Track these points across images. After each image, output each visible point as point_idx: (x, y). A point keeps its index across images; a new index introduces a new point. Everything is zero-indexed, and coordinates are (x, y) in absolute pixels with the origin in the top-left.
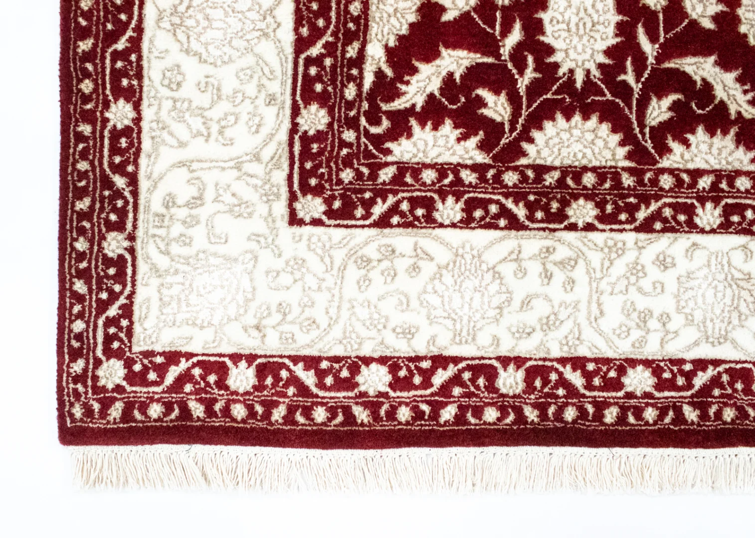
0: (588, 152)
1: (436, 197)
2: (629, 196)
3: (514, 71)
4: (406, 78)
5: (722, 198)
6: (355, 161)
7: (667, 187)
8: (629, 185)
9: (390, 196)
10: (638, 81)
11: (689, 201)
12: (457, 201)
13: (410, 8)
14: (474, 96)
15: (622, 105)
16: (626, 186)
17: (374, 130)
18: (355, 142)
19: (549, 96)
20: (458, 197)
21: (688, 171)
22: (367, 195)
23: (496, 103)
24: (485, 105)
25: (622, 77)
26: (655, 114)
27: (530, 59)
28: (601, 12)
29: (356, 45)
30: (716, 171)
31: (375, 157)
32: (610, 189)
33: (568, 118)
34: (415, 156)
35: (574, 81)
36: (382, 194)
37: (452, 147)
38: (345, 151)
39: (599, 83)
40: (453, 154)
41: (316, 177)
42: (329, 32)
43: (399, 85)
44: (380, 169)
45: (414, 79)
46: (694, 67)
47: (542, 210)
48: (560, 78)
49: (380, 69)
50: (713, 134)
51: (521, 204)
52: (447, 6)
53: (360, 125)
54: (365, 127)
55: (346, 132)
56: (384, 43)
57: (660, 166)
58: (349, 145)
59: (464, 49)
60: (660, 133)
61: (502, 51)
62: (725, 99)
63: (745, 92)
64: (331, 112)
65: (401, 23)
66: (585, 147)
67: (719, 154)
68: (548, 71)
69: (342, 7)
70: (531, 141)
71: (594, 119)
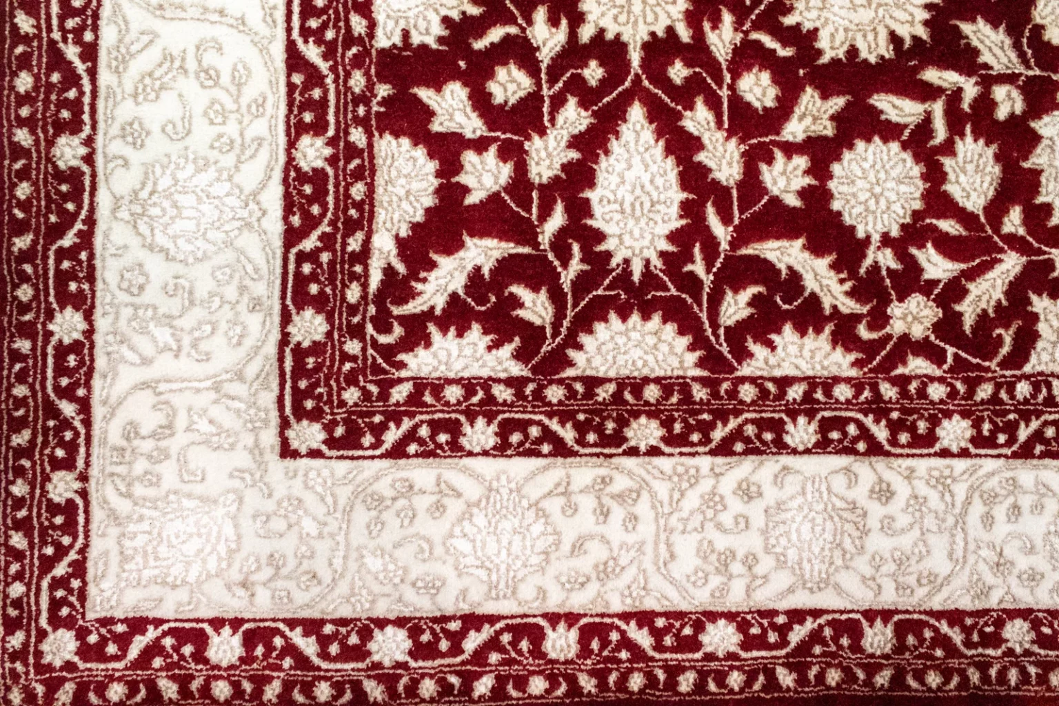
0: (650, 358)
1: (462, 418)
2: (701, 412)
3: (556, 263)
4: (423, 275)
5: (818, 411)
6: (361, 378)
7: (748, 400)
8: (701, 399)
9: (406, 419)
10: (708, 271)
11: (776, 416)
12: (489, 423)
13: (426, 190)
14: (506, 294)
15: (690, 301)
16: (698, 399)
17: (384, 339)
18: (360, 355)
19: (600, 292)
20: (490, 419)
21: (774, 380)
22: (377, 419)
23: (534, 302)
24: (521, 305)
25: (689, 268)
26: (731, 311)
27: (576, 248)
28: (661, 189)
29: (360, 236)
30: (809, 378)
31: (386, 372)
32: (678, 404)
33: (624, 318)
34: (436, 369)
35: (631, 273)
36: (395, 416)
37: (482, 357)
38: (348, 366)
39: (661, 275)
40: (483, 366)
41: (313, 398)
42: (326, 221)
43: (413, 284)
44: (392, 387)
45: (432, 276)
46: (778, 253)
47: (595, 432)
48: (613, 270)
49: (389, 264)
50: (803, 333)
51: (569, 425)
52: (471, 186)
53: (365, 334)
54: (372, 336)
55: (349, 342)
56: (394, 233)
57: (739, 374)
58: (354, 359)
59: (493, 237)
60: (737, 335)
61: (540, 239)
62: (817, 290)
63: (842, 281)
64: (330, 319)
65: (414, 208)
66: (646, 353)
67: (812, 358)
68: (598, 262)
69: (341, 190)
70: (579, 347)
71: (656, 318)
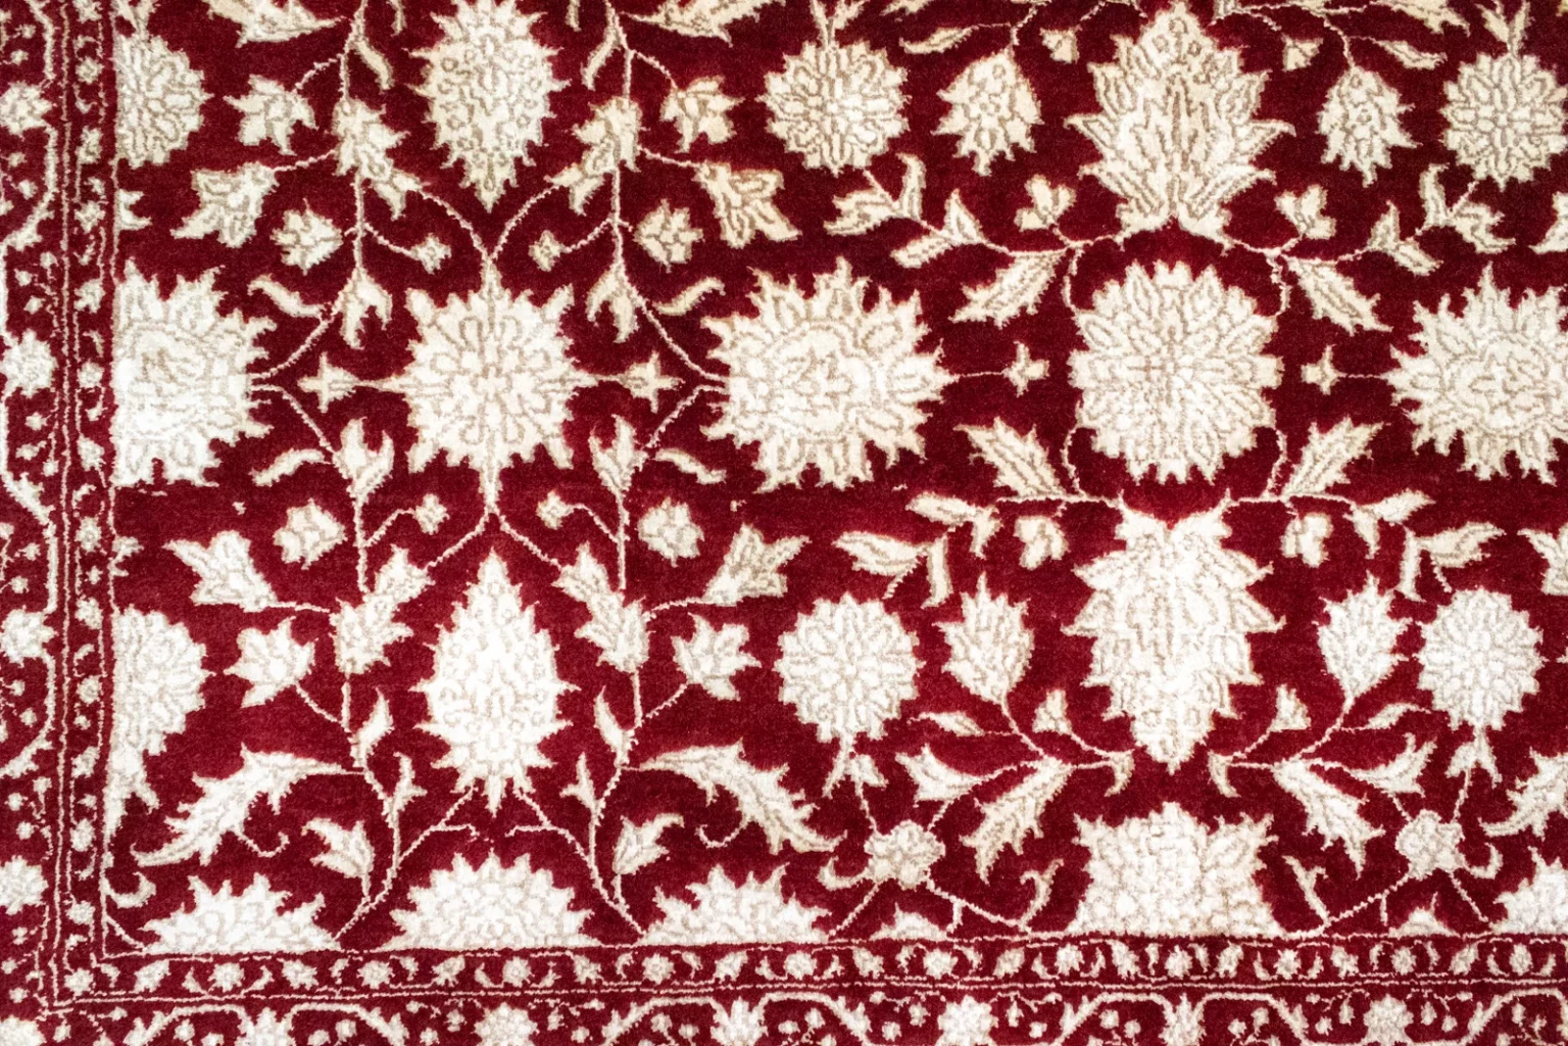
0: (514, 922)
1: (241, 1012)
2: (587, 998)
3: (377, 787)
4: (182, 807)
5: (762, 993)
6: (93, 956)
7: (658, 980)
8: (588, 980)
9: (158, 1014)
10: (598, 796)
11: (700, 1001)
12: (279, 1018)
13: (187, 686)
14: (304, 833)
15: (570, 838)
16: (582, 980)
17: (125, 901)
18: (91, 923)
19: (441, 827)
20: (281, 1010)
21: (695, 950)
22: (117, 1014)
23: (345, 843)
24: (326, 849)
25: (569, 791)
26: (632, 850)
27: (406, 764)
28: (531, 677)
29: (92, 753)
30: (749, 945)
31: (127, 947)
32: (554, 987)
33: (476, 862)
34: (201, 942)
35: (485, 800)
36: (142, 1011)
37: (269, 923)
38: (73, 940)
39: (529, 801)
40: (272, 935)
41: (24, 986)
42: (43, 733)
43: (169, 821)
44: (138, 968)
45: (197, 808)
46: (702, 766)
47: (434, 1028)
48: (460, 795)
49: (133, 794)
50: (740, 881)
51: (396, 1019)
52: (252, 679)
53: (99, 894)
54: (109, 898)
55: (75, 906)
56: (141, 749)
57: (643, 942)
58: (82, 929)
59: (287, 751)
60: (640, 887)
61: (353, 753)
62: (760, 819)
63: (797, 804)
64: (48, 872)
65: (170, 711)
66: (508, 913)
67: (753, 916)
68: (438, 784)
69: (66, 688)
70: (411, 907)
71: (523, 862)
